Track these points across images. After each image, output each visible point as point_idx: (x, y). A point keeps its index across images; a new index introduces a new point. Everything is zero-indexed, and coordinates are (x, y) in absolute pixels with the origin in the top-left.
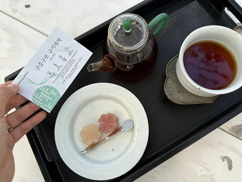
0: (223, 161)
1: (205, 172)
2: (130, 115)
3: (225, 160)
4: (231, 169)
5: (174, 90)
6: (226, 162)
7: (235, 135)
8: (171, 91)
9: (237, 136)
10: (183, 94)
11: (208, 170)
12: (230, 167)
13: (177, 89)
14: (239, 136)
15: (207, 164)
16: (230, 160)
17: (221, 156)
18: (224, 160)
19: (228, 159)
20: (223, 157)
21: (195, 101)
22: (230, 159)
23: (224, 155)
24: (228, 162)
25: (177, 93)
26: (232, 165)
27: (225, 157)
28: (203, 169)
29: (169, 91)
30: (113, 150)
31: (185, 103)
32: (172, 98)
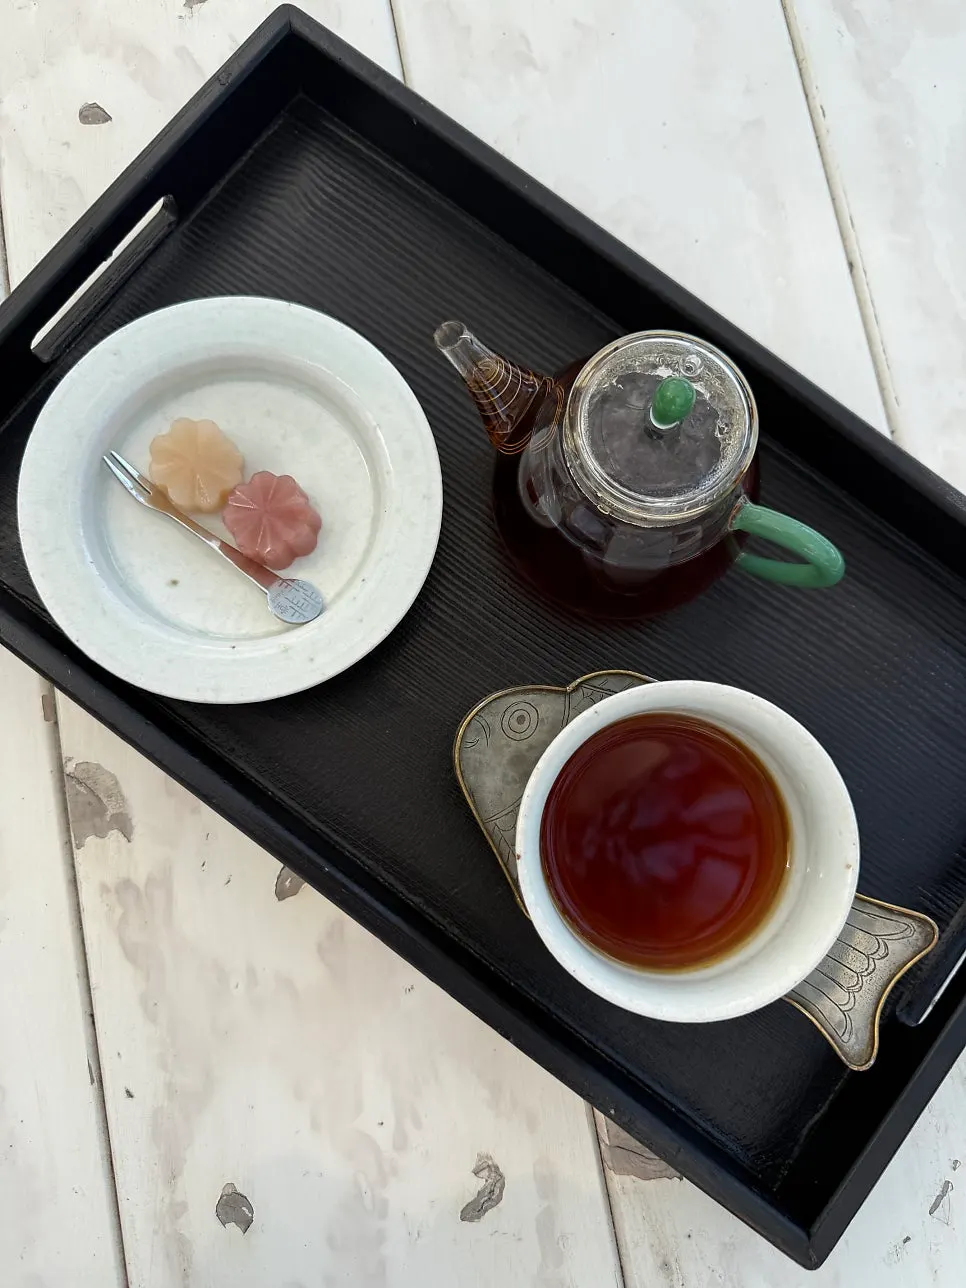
0: (476, 1173)
1: (384, 1138)
2: (339, 595)
3: (485, 1173)
4: (471, 1220)
5: (518, 737)
6: (480, 1184)
7: (602, 1146)
8: (505, 723)
9: (606, 1155)
10: (515, 781)
11: (401, 1143)
12: (473, 1211)
13: (528, 750)
14: (610, 1164)
15: (418, 1124)
16: (497, 1191)
17: (484, 1151)
18: (482, 1174)
19: (498, 1185)
20: (490, 1163)
21: (503, 844)
22: (501, 1192)
23: (499, 1160)
24: (488, 1191)
25: (508, 753)
26: (486, 1211)
27: (497, 1168)
28: (390, 1123)
29: (498, 719)
30: (175, 583)
31: (474, 802)
32: (471, 737)
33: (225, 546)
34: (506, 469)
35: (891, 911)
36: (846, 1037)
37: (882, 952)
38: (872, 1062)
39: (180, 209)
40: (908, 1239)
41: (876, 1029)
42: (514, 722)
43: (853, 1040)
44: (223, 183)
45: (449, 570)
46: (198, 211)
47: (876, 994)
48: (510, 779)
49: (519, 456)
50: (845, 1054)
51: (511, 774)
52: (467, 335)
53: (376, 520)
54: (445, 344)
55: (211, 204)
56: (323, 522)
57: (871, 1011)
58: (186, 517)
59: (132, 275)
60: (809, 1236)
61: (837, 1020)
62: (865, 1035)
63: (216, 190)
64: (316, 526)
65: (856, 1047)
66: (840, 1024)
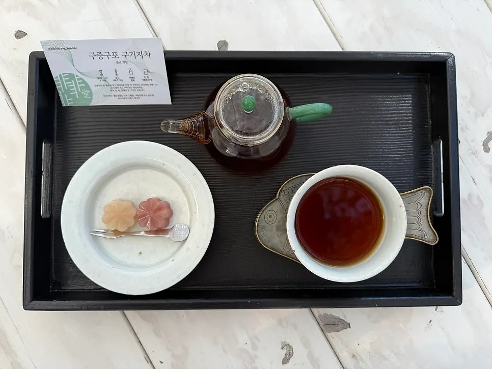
5: (273, 222)
7: (321, 326)
8: (267, 221)
13: (279, 223)
25: (274, 229)
29: (264, 221)
30: (140, 253)
31: (275, 250)
32: (261, 234)
33: (146, 232)
34: (211, 148)
35: (414, 192)
36: (426, 237)
37: (419, 206)
38: (438, 239)
39: (50, 140)
40: (431, 321)
41: (433, 228)
42: (269, 219)
43: (428, 236)
44: (55, 120)
45: (216, 186)
46: (56, 135)
47: (426, 219)
48: (280, 235)
49: (212, 141)
50: (429, 242)
51: (279, 233)
52: (171, 122)
53: (184, 191)
54: (167, 130)
55: (57, 130)
56: (169, 202)
57: (428, 225)
58: (128, 232)
59: (52, 171)
60: (454, 297)
61: (420, 234)
62: (431, 233)
63: (55, 125)
64: (168, 206)
65: (431, 238)
66: (422, 235)
